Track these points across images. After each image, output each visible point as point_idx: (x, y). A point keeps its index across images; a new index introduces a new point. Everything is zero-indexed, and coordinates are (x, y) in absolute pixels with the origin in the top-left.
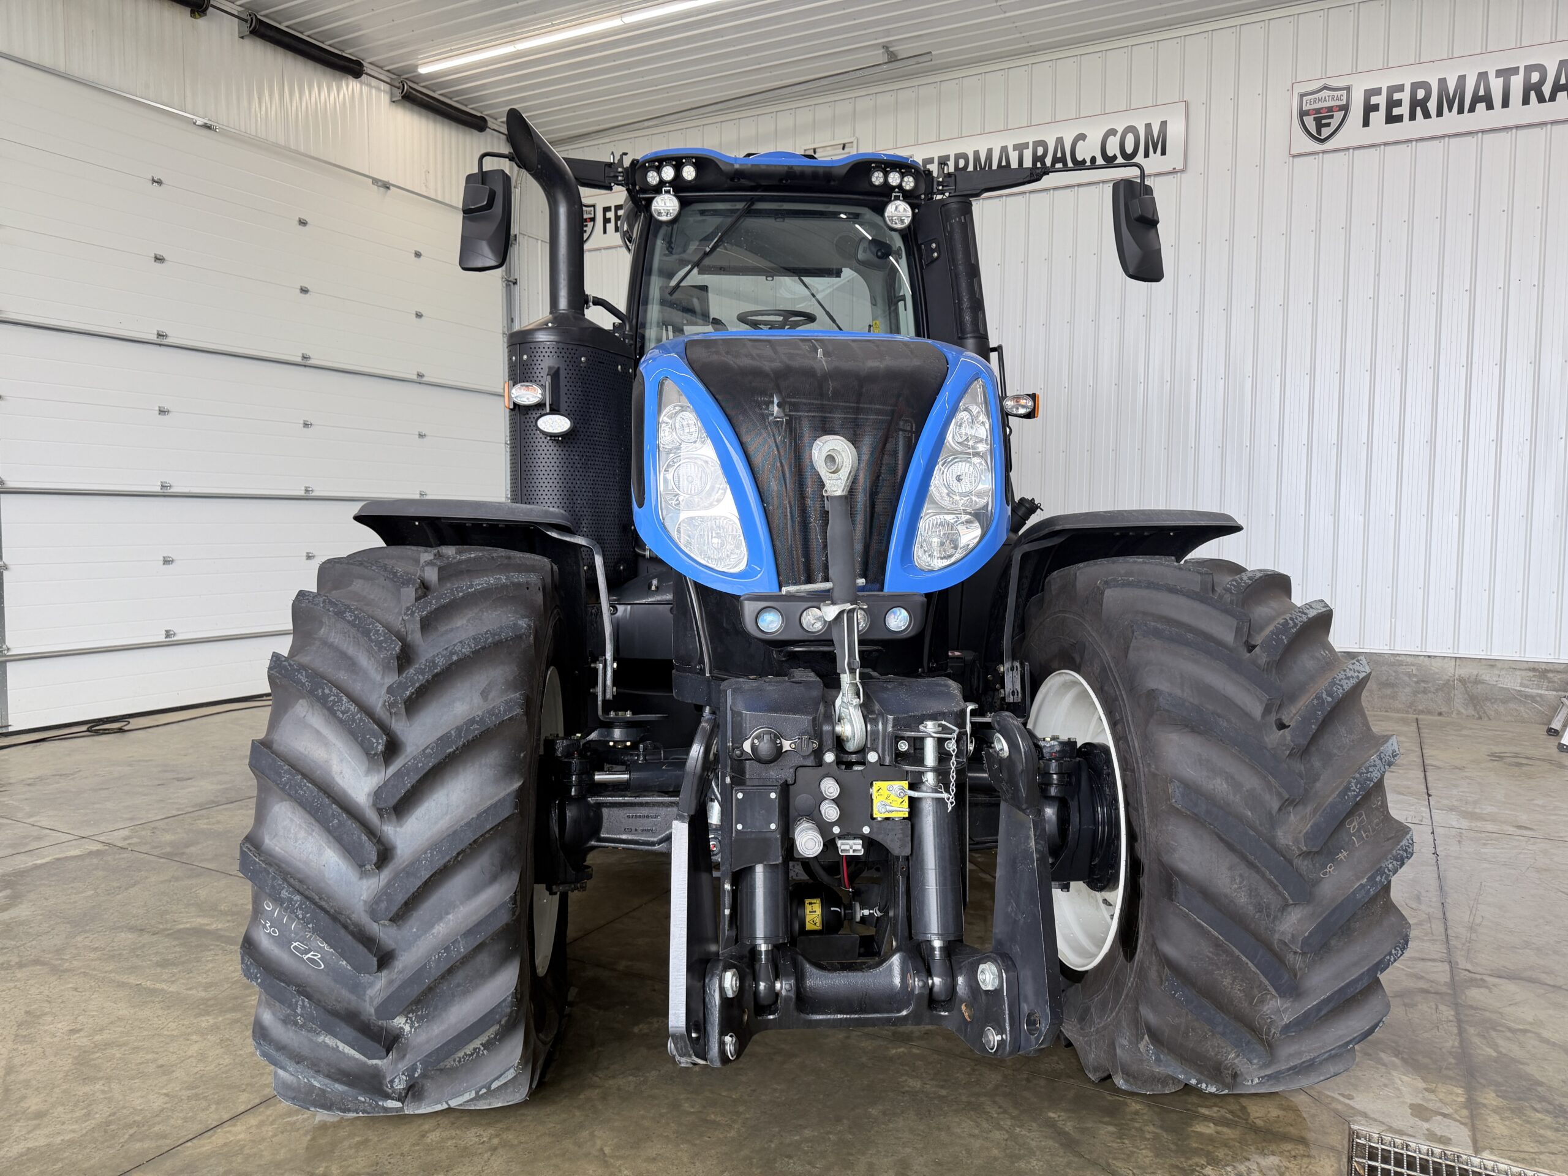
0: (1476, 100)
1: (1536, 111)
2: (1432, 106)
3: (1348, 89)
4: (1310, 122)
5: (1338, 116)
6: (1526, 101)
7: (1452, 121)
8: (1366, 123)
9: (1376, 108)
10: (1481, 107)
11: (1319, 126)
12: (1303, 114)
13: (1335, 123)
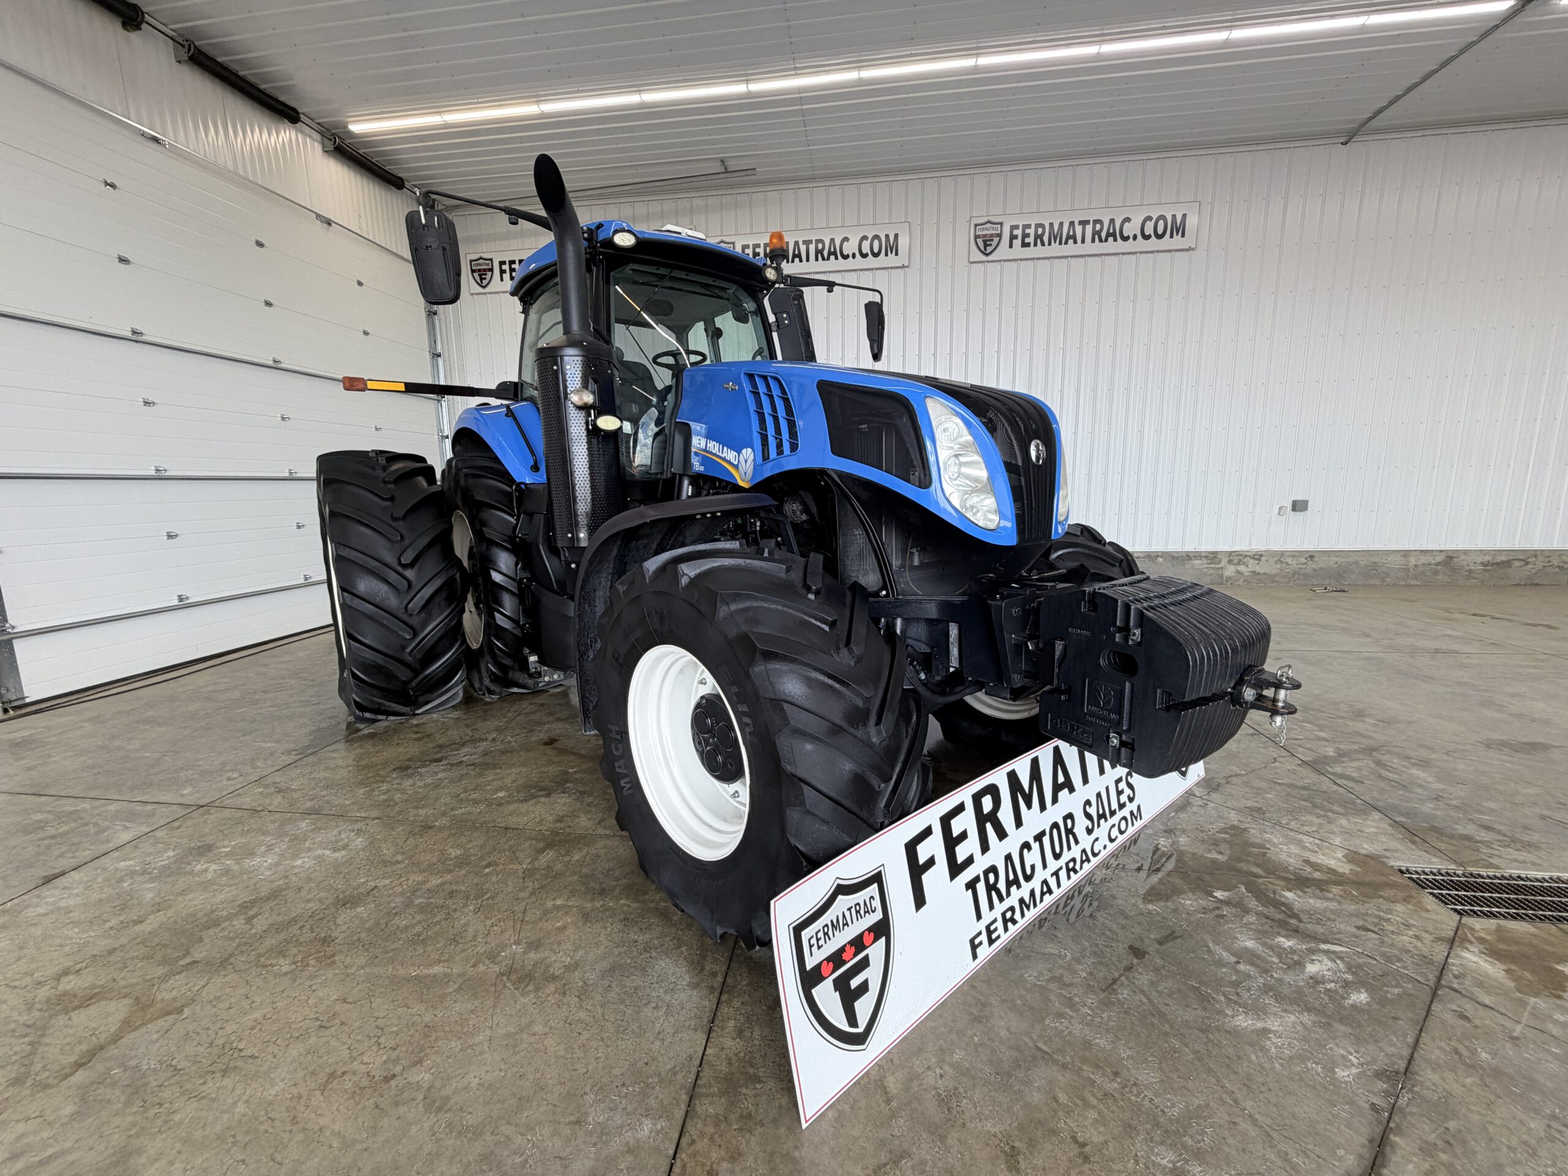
0: (1068, 237)
1: (1098, 247)
2: (1046, 238)
3: (1001, 224)
4: (980, 241)
5: (996, 240)
6: (1093, 241)
7: (1055, 249)
8: (1011, 246)
9: (1016, 237)
10: (1071, 241)
11: (986, 246)
12: (976, 237)
13: (994, 243)
